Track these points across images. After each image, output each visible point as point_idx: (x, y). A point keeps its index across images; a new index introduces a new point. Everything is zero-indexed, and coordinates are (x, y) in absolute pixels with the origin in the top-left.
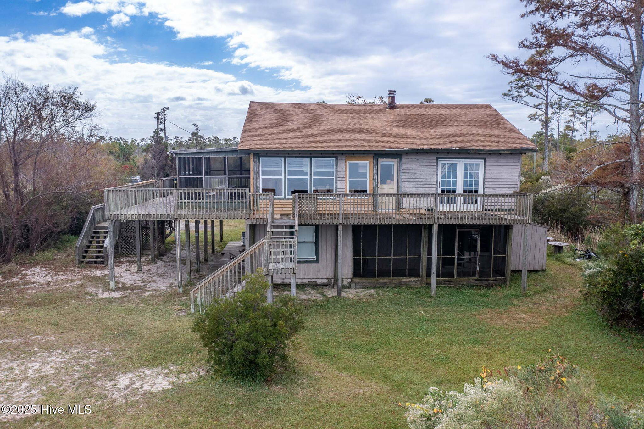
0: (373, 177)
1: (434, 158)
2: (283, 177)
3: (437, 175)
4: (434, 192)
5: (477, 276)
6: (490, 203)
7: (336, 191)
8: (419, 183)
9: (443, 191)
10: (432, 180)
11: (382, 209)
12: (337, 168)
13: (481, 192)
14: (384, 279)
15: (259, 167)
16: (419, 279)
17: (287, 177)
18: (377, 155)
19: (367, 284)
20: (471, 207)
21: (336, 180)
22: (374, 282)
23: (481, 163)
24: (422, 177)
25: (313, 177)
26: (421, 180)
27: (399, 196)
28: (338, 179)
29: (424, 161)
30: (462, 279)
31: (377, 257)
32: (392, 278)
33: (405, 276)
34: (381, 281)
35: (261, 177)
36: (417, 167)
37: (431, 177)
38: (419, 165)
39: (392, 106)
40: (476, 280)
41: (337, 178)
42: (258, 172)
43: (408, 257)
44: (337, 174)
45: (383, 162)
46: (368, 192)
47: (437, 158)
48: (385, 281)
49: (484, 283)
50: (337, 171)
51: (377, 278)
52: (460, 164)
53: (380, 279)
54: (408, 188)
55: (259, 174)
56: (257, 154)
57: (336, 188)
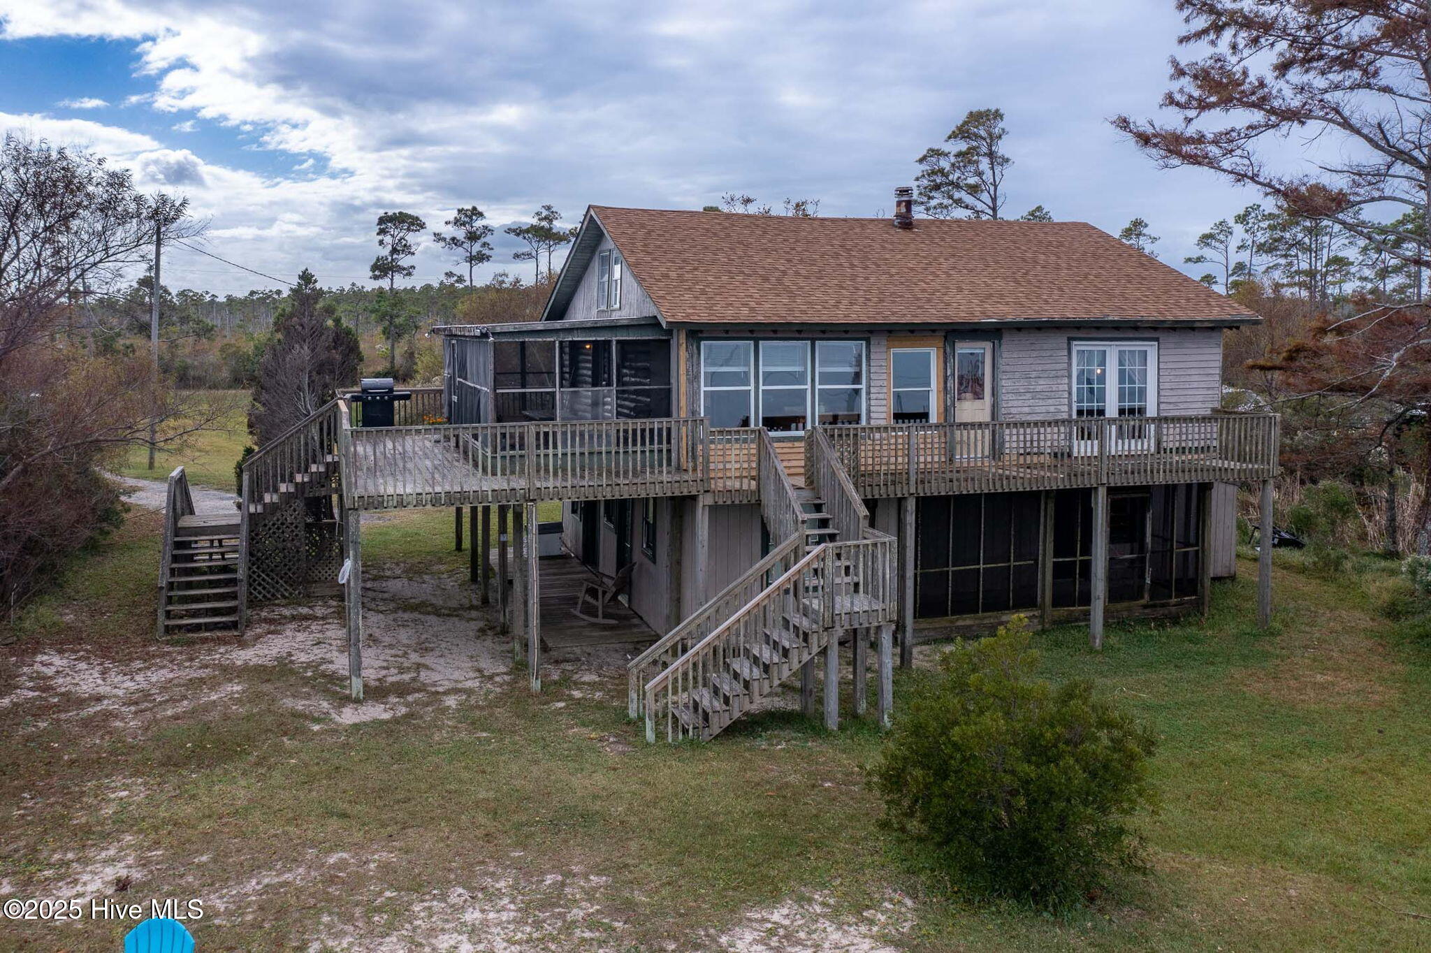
0: (945, 383)
1: (1061, 340)
2: (752, 388)
3: (1070, 377)
4: (1065, 416)
5: (1146, 596)
6: (1172, 436)
7: (869, 418)
8: (1035, 395)
9: (1080, 413)
10: (1061, 387)
11: (962, 457)
12: (869, 365)
13: (1151, 412)
14: (965, 619)
15: (699, 364)
16: (1036, 613)
17: (761, 388)
18: (951, 333)
19: (932, 633)
20: (1135, 446)
21: (868, 393)
22: (946, 628)
23: (1151, 349)
24: (1041, 382)
25: (818, 387)
26: (1039, 388)
27: (996, 425)
28: (873, 390)
29: (1045, 346)
30: (1119, 606)
31: (951, 569)
32: (980, 614)
33: (1008, 608)
34: (960, 623)
35: (703, 389)
36: (1030, 361)
37: (1059, 381)
38: (1035, 354)
39: (906, 223)
40: (1145, 607)
41: (869, 387)
42: (696, 377)
43: (1013, 563)
44: (869, 379)
45: (964, 348)
46: (933, 419)
47: (1070, 339)
48: (968, 622)
49: (1161, 611)
50: (869, 372)
51: (950, 617)
52: (1113, 351)
53: (957, 620)
54: (1017, 406)
55: (699, 382)
56: (697, 333)
57: (869, 411)
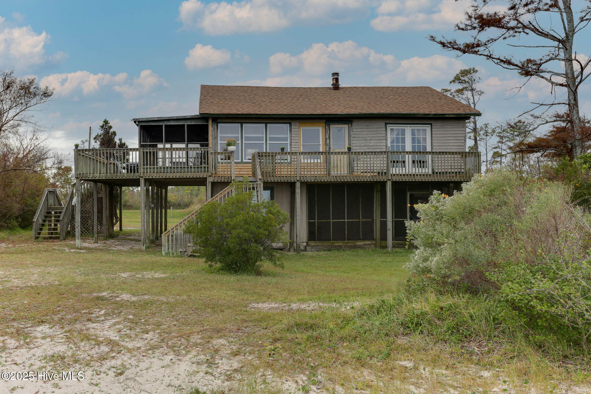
0: (326, 141)
1: (382, 124)
2: (240, 142)
3: (386, 140)
8: (369, 147)
10: (382, 144)
12: (291, 134)
14: (339, 243)
15: (217, 132)
16: (373, 242)
17: (244, 142)
18: (329, 119)
19: (323, 247)
21: (291, 145)
22: (329, 246)
23: (428, 128)
24: (372, 142)
25: (268, 142)
26: (371, 144)
28: (293, 144)
29: (374, 127)
31: (332, 221)
32: (346, 241)
33: (360, 240)
34: (336, 244)
35: (219, 142)
36: (366, 133)
37: (381, 142)
38: (369, 130)
41: (291, 143)
43: (361, 220)
44: (291, 139)
45: (335, 128)
47: (386, 124)
48: (340, 244)
50: (291, 136)
51: (332, 242)
52: (408, 130)
55: (217, 139)
56: (216, 120)
